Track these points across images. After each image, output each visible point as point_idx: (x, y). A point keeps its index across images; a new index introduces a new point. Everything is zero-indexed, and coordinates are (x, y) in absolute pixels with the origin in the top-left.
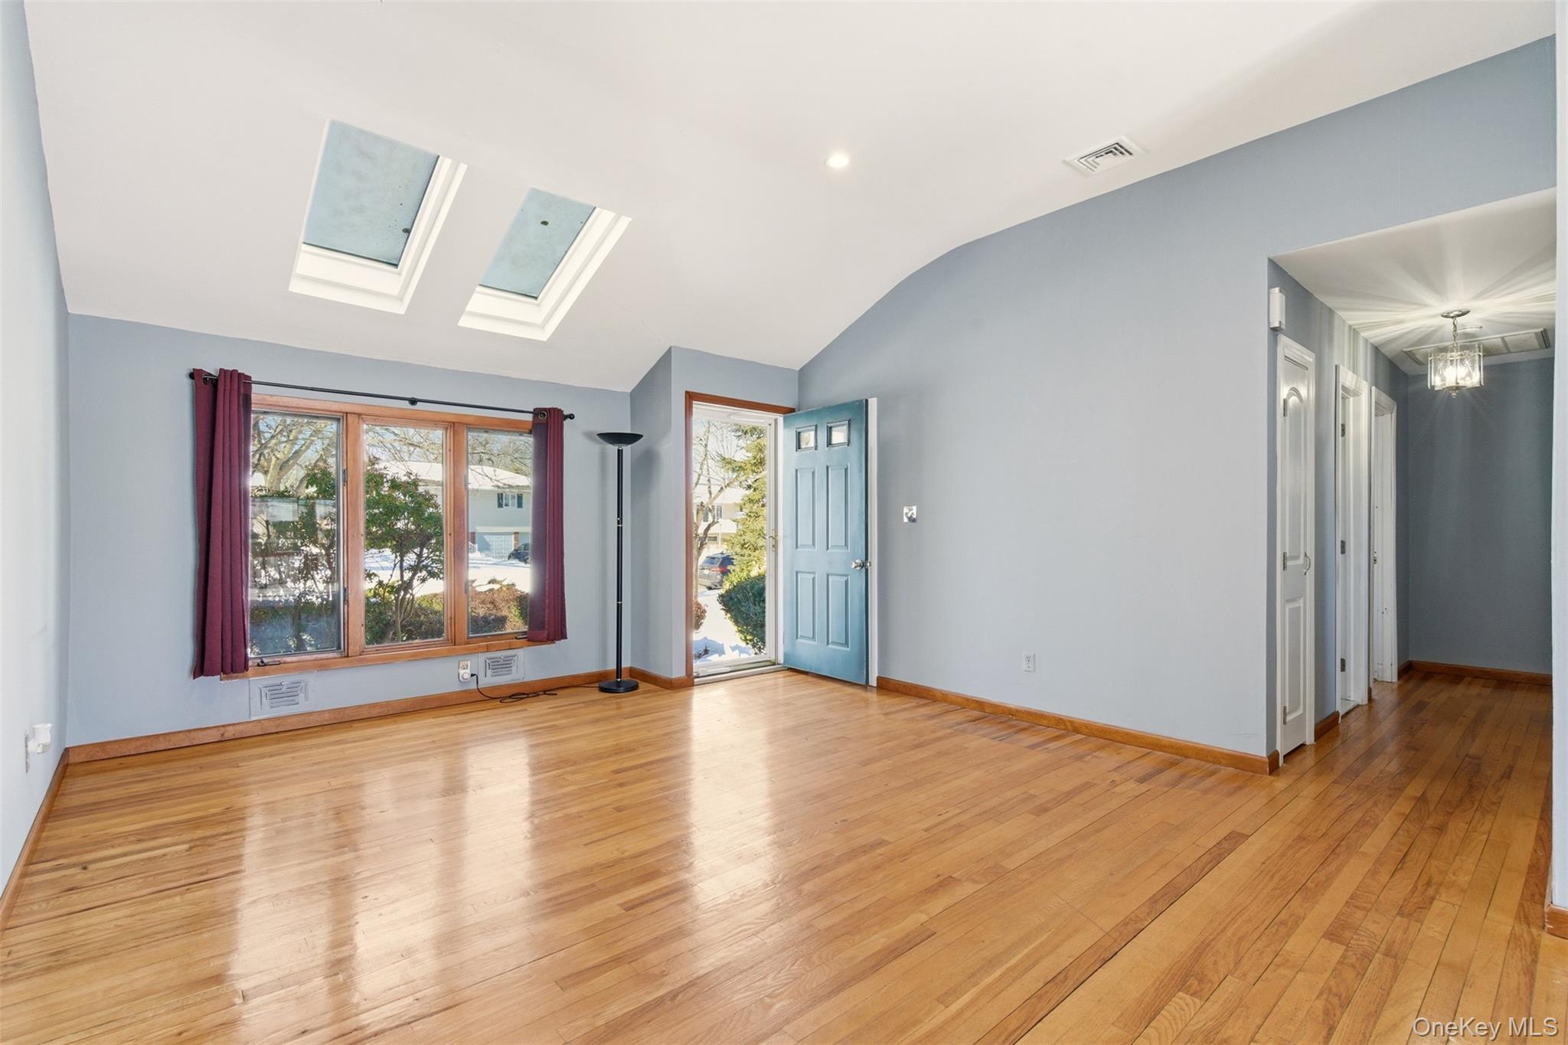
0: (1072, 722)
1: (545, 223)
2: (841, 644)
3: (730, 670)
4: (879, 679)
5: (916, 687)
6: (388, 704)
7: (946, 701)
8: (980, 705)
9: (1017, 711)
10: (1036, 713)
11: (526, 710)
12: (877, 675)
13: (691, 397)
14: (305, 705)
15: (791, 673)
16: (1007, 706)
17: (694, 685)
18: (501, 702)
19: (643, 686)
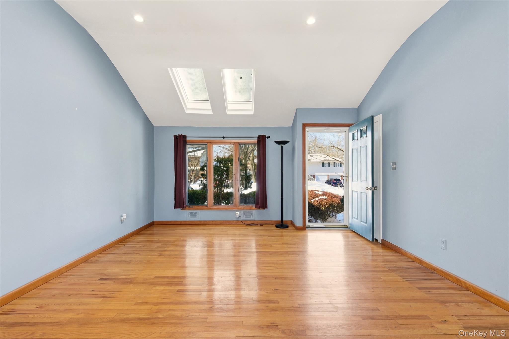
0: (465, 283)
1: (241, 78)
2: (364, 222)
3: (325, 227)
4: (382, 240)
5: (395, 246)
6: (217, 221)
7: (407, 256)
8: (421, 262)
9: (437, 269)
10: (446, 273)
11: (248, 229)
12: (382, 238)
13: (304, 126)
14: (198, 219)
15: (352, 232)
16: (433, 265)
17: (306, 230)
18: (246, 225)
19: (290, 228)
